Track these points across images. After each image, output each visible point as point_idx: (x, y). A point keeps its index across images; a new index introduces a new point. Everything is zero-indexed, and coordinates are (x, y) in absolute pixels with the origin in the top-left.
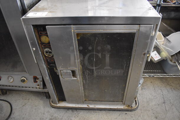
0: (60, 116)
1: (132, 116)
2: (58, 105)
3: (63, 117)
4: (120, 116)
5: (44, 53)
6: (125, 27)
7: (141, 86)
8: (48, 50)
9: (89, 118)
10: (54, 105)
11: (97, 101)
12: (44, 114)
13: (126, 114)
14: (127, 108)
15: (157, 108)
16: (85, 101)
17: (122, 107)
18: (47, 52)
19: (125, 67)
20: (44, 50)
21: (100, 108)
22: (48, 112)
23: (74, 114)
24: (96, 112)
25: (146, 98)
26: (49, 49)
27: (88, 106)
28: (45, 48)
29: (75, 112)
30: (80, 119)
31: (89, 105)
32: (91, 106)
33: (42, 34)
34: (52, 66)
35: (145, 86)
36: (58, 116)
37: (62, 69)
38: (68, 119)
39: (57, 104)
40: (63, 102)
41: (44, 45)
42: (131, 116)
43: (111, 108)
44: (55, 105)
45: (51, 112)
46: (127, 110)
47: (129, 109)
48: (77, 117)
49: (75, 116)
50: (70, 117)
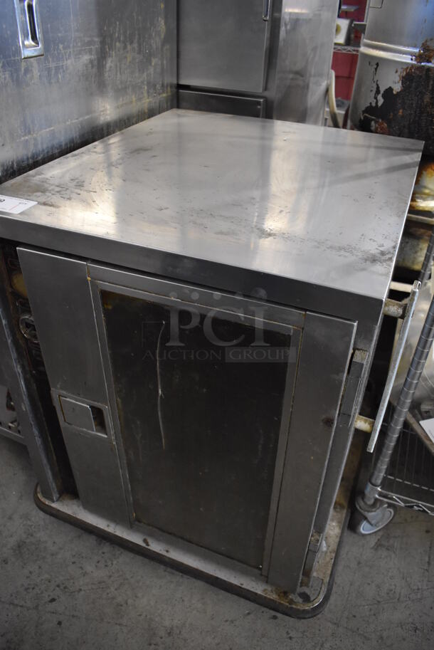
0: (54, 543)
1: (292, 634)
2: (54, 505)
3: (61, 549)
4: (252, 616)
5: (21, 326)
7: (381, 533)
9: (141, 584)
10: (43, 499)
11: (175, 535)
12: (10, 518)
14: (274, 596)
15: (404, 639)
16: (137, 523)
17: (258, 588)
18: (26, 325)
20: (19, 318)
22: (26, 517)
23: (100, 552)
25: (378, 586)
26: (32, 318)
27: (145, 541)
28: (23, 312)
29: (107, 548)
30: (110, 576)
31: (150, 541)
32: (156, 547)
33: (16, 266)
34: (45, 373)
35: (395, 537)
36: (46, 542)
37: (65, 392)
38: (74, 563)
39: (53, 502)
41: (20, 303)
42: (288, 633)
43: (217, 578)
44: (47, 502)
45: (33, 519)
46: (273, 606)
47: (280, 603)
48: (106, 566)
49: (98, 562)
50: (82, 557)
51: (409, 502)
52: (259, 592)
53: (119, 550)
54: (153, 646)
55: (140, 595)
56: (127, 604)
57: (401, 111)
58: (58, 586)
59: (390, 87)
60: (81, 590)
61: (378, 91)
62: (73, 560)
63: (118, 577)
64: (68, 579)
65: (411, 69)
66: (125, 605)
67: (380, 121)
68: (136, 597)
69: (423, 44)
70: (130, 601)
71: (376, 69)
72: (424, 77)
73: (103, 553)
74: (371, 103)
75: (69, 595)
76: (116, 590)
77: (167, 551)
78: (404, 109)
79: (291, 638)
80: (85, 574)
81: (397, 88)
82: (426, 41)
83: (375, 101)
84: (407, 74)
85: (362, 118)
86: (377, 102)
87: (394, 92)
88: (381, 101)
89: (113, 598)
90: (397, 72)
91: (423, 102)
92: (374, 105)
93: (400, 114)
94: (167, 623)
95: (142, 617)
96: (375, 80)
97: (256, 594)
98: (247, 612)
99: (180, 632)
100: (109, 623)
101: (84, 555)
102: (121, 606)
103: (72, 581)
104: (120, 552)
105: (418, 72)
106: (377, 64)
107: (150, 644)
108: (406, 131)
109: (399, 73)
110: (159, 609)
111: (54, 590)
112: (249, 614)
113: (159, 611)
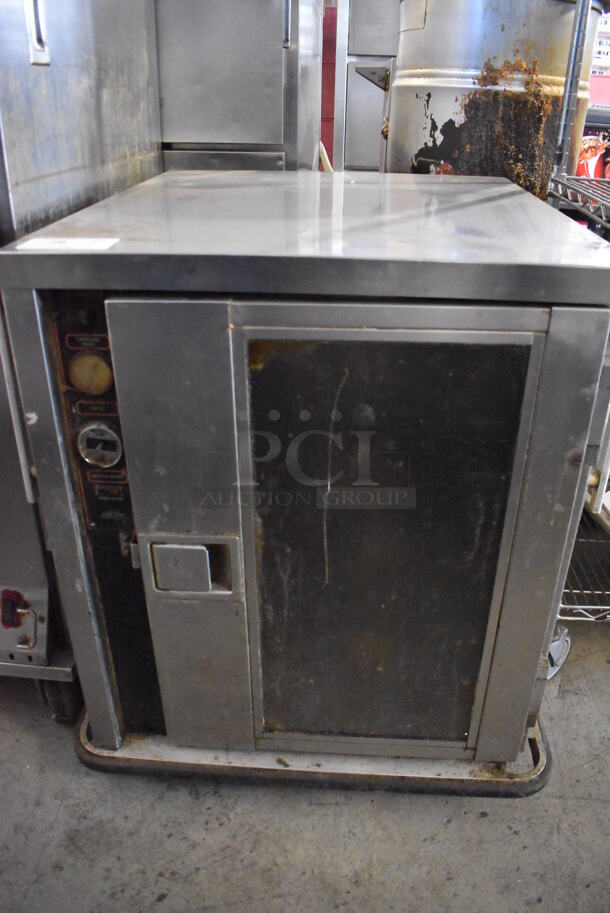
0: (126, 817)
1: (516, 827)
2: (117, 754)
3: (141, 822)
4: (454, 825)
5: (80, 447)
6: (480, 314)
7: (558, 679)
8: (102, 433)
9: (283, 832)
10: (96, 751)
11: (331, 733)
12: (38, 804)
13: (484, 815)
16: (267, 735)
17: (462, 773)
18: (91, 443)
19: (478, 531)
20: (78, 433)
21: (346, 776)
22: (63, 794)
23: (204, 809)
24: (322, 804)
26: (104, 427)
28: (85, 421)
30: (234, 837)
31: (286, 758)
32: (299, 765)
33: (79, 344)
34: (112, 521)
35: (578, 678)
36: (113, 820)
37: (163, 534)
38: (170, 835)
39: (115, 749)
42: (510, 828)
43: (403, 778)
44: (105, 753)
45: (76, 795)
46: (490, 789)
47: (498, 782)
48: (221, 825)
49: (207, 823)
50: (180, 824)
51: (598, 611)
52: (465, 777)
53: (229, 798)
54: (342, 908)
55: (289, 847)
56: (277, 865)
57: (468, 146)
58: (161, 875)
59: (451, 120)
60: (198, 869)
61: (434, 127)
62: (168, 831)
63: (246, 833)
64: (172, 861)
65: (475, 94)
66: (274, 868)
67: (442, 162)
68: (285, 851)
69: (486, 64)
70: (280, 860)
71: (428, 101)
72: (492, 102)
73: (209, 809)
74: (426, 144)
75: (185, 881)
76: (251, 851)
77: (319, 765)
78: (471, 144)
79: (516, 833)
80: (194, 846)
81: (460, 119)
82: (489, 60)
83: (432, 139)
84: (472, 101)
85: (416, 164)
86: (434, 141)
87: (457, 125)
88: (440, 138)
89: (253, 864)
90: (457, 100)
91: (494, 132)
92: (430, 144)
93: (468, 150)
94: (346, 870)
95: (308, 874)
96: (429, 114)
97: (462, 781)
99: (371, 876)
100: (263, 899)
101: (181, 820)
102: (269, 870)
103: (179, 861)
104: (233, 800)
105: (484, 98)
106: (429, 95)
107: (337, 907)
108: (478, 170)
109: (459, 102)
110: (325, 857)
111: (157, 882)
112: (449, 821)
113: (328, 859)
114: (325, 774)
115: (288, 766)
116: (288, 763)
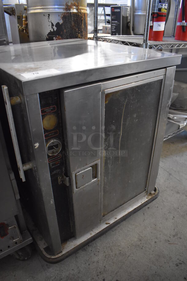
0: (73, 270)
2: (64, 252)
3: (78, 268)
8: (53, 143)
9: (114, 242)
10: (57, 256)
11: (118, 207)
13: (148, 208)
14: (150, 197)
16: (103, 218)
17: (145, 199)
21: (123, 216)
27: (107, 224)
28: (47, 141)
29: (90, 249)
30: (105, 252)
31: (107, 222)
32: (112, 221)
34: (56, 174)
37: (79, 169)
38: (89, 265)
39: (62, 252)
40: (68, 243)
41: (45, 136)
43: (135, 209)
45: (51, 276)
46: (152, 199)
47: (153, 197)
48: (98, 252)
49: (95, 254)
50: (88, 260)
52: (147, 200)
53: (93, 244)
54: (143, 248)
55: (119, 244)
56: (121, 250)
57: (65, 30)
58: (98, 275)
59: (58, 22)
60: (105, 266)
61: (53, 25)
62: (87, 264)
63: (106, 249)
64: (97, 270)
65: (64, 14)
66: (121, 251)
67: (58, 36)
68: (119, 246)
69: (66, 4)
70: (120, 249)
71: (49, 17)
72: (70, 16)
73: (91, 251)
74: (50, 31)
75: (105, 272)
76: (112, 252)
77: (116, 218)
78: (66, 29)
79: (158, 207)
80: (98, 262)
81: (61, 22)
82: (67, 3)
83: (53, 29)
84: (64, 16)
85: (48, 38)
86: (54, 29)
87: (60, 24)
88: (55, 29)
89: (116, 254)
90: (59, 16)
91: (72, 25)
92: (52, 31)
93: (65, 31)
94: (136, 240)
95: (129, 247)
96: (50, 21)
97: (146, 201)
98: (143, 214)
99: (141, 237)
100: (126, 260)
101: (87, 259)
102: (120, 253)
103: (98, 269)
104: (95, 244)
105: (67, 15)
106: (49, 15)
107: (142, 248)
108: (69, 37)
109: (60, 16)
110: (128, 240)
111: (99, 278)
112: (144, 214)
113: (129, 240)
114: (119, 219)
115: (109, 224)
116: (109, 223)
